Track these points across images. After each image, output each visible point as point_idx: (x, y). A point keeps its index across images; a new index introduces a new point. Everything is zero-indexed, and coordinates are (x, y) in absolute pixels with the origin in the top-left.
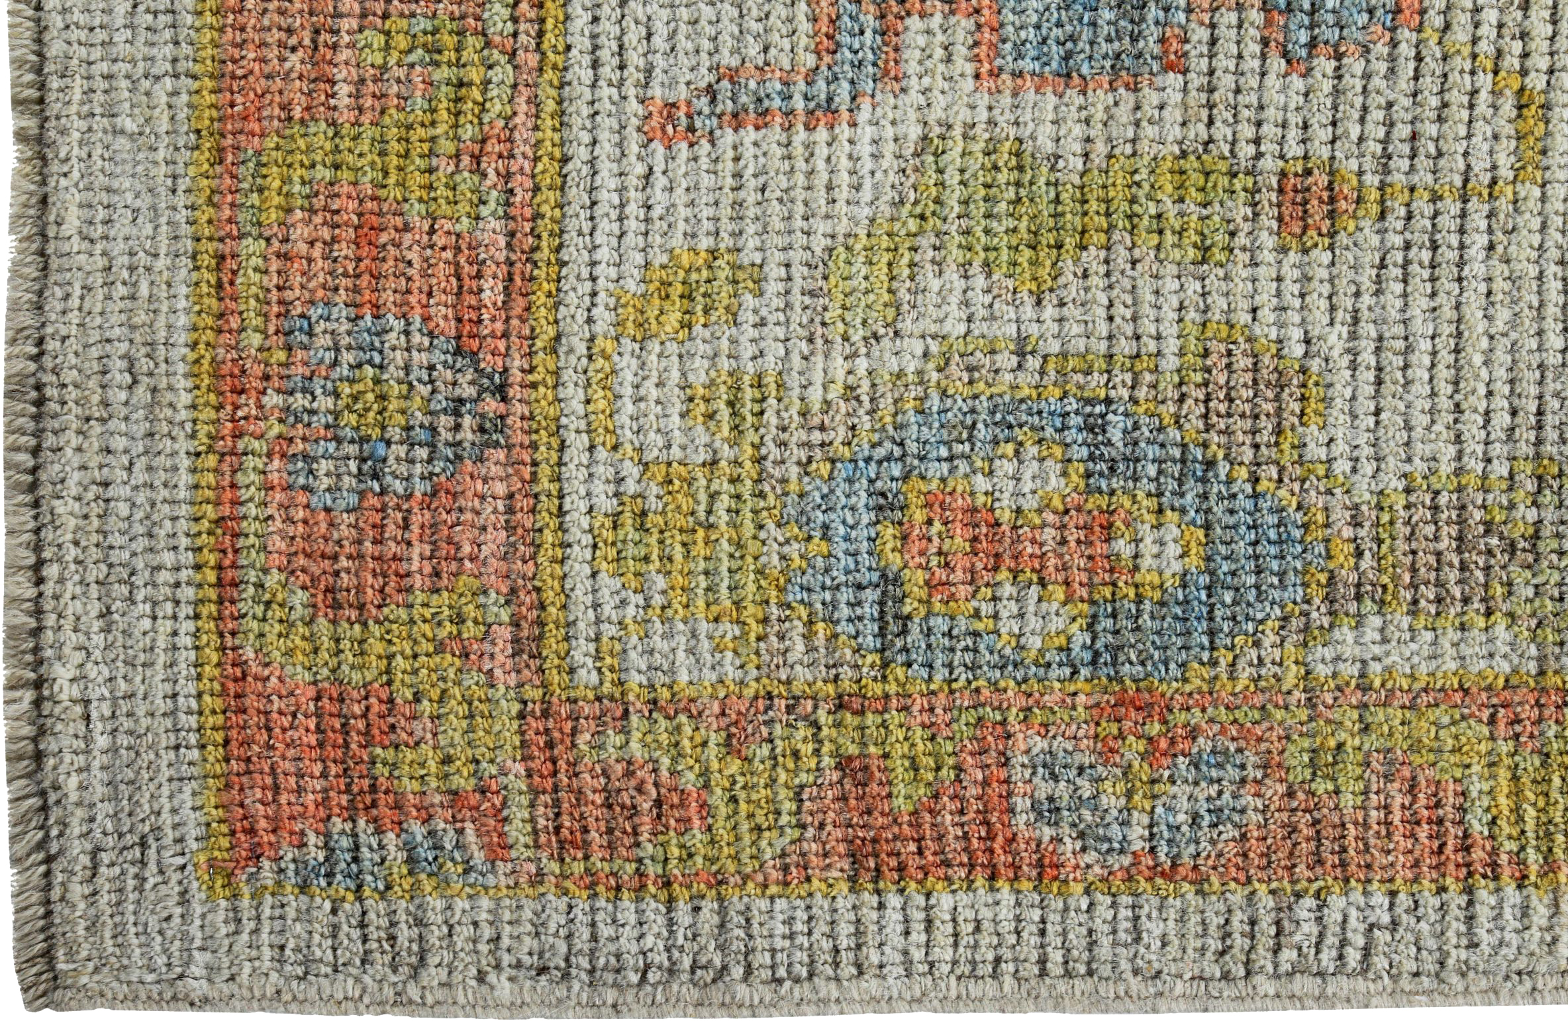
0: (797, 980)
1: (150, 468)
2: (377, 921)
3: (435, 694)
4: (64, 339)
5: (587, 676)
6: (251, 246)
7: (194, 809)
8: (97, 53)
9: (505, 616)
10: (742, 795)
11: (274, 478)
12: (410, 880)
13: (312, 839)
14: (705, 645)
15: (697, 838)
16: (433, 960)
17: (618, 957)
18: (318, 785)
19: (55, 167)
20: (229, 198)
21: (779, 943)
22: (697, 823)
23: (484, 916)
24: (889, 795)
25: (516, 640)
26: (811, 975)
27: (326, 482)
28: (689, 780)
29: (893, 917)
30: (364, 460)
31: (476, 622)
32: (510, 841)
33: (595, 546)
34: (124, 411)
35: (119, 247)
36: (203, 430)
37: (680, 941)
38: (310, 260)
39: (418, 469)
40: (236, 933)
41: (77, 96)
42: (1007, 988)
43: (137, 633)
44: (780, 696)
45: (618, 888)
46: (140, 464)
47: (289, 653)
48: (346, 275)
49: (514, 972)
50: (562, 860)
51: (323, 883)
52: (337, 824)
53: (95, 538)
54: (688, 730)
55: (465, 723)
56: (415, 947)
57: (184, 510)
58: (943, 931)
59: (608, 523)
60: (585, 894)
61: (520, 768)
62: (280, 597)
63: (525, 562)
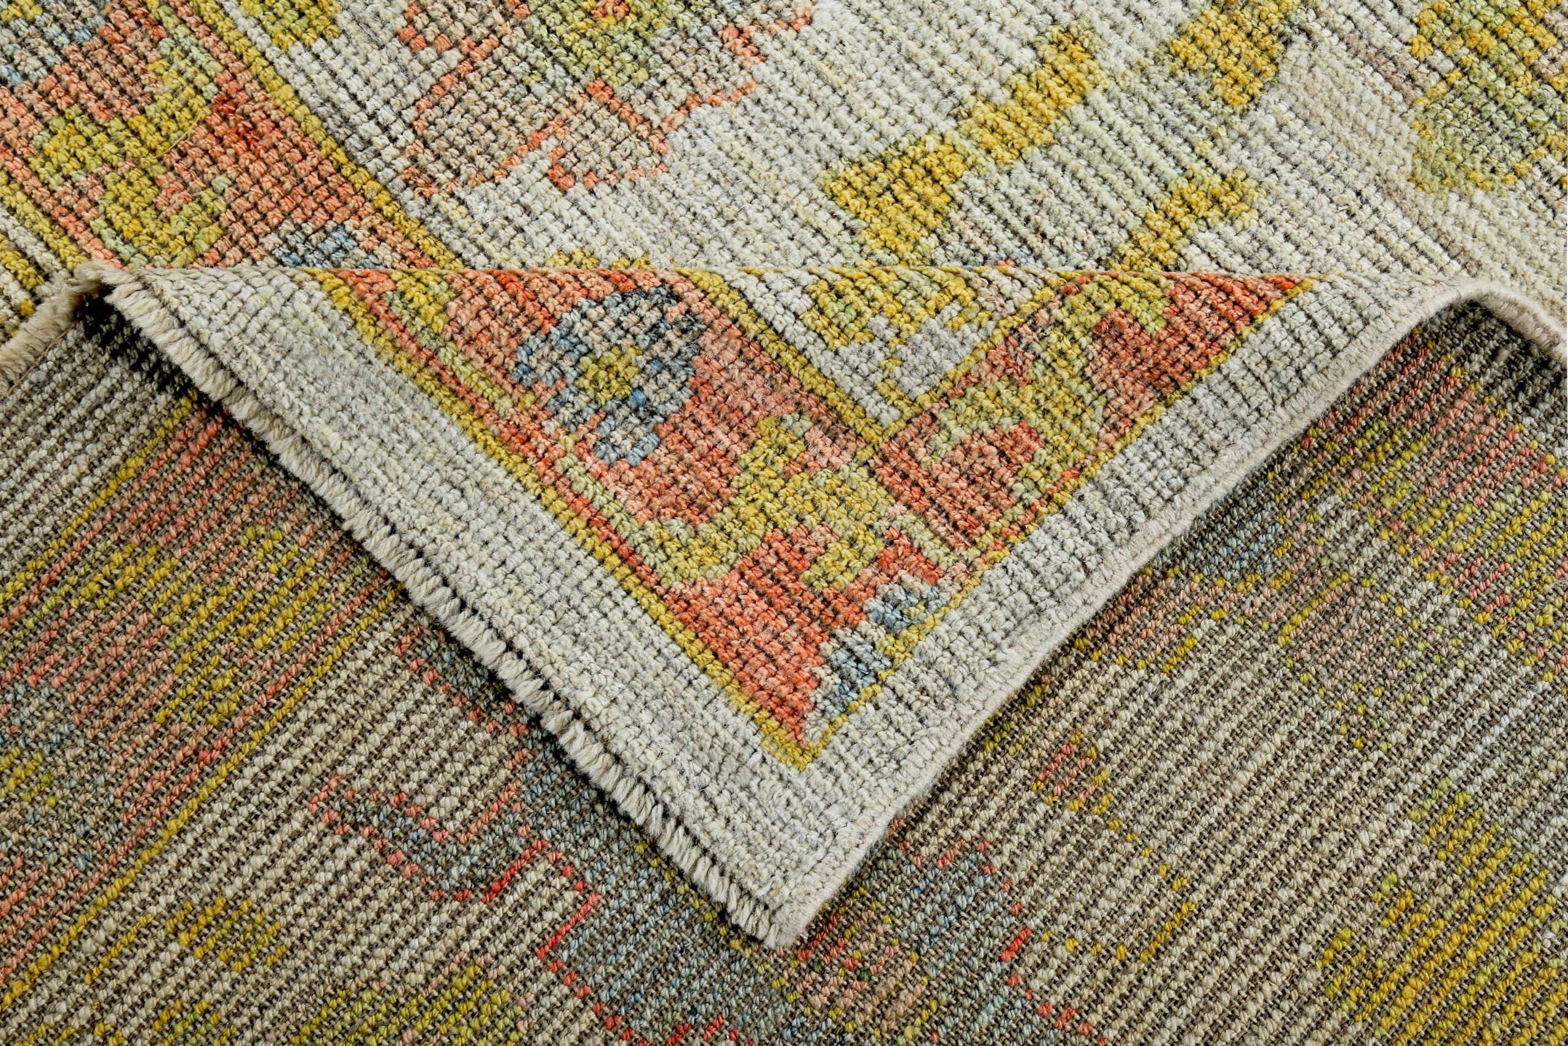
0: (1180, 490)
1: (520, 531)
2: (906, 689)
3: (809, 506)
4: (398, 506)
5: (889, 416)
6: (446, 355)
7: (736, 715)
8: (242, 319)
9: (808, 424)
10: (1049, 406)
11: (596, 468)
12: (900, 642)
13: (821, 672)
14: (945, 335)
15: (1043, 454)
16: (957, 680)
17: (1059, 570)
18: (792, 632)
19: (290, 417)
20: (405, 337)
21: (1150, 476)
22: (1035, 445)
23: (962, 623)
24: (1142, 328)
25: (827, 431)
26: (1186, 479)
27: (628, 443)
28: (1008, 424)
29: (1208, 402)
30: (636, 410)
31: (793, 442)
32: (934, 560)
33: (820, 336)
34: (473, 513)
35: (375, 426)
36: (528, 480)
37: (1089, 527)
38: (487, 328)
39: (672, 388)
40: (837, 778)
41: (257, 360)
42: (1319, 386)
43: (605, 634)
44: (1021, 325)
45: (1023, 528)
46: (511, 533)
47: (701, 564)
48: (516, 316)
49: (1008, 640)
50: (974, 543)
51: (854, 695)
52: (827, 647)
53: (527, 599)
54: (981, 395)
55: (842, 509)
56: (941, 682)
57: (563, 536)
58: (1247, 385)
59: (815, 313)
60: (1006, 551)
61: (900, 507)
62: (665, 535)
63: (787, 382)
